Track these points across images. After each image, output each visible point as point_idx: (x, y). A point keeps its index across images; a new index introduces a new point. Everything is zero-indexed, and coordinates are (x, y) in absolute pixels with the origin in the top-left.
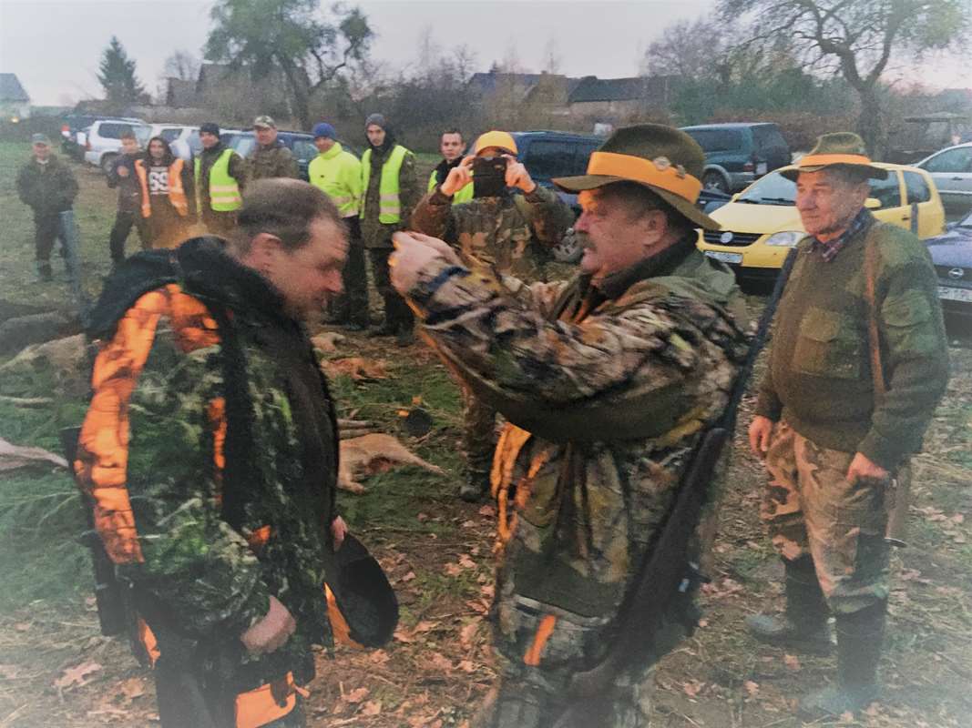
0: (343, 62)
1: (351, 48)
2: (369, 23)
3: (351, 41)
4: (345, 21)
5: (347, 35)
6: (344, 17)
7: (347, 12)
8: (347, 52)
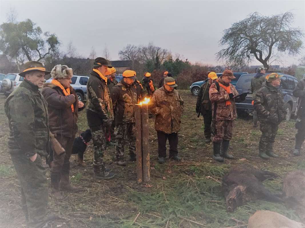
0: (48, 52)
1: (51, 48)
2: (58, 39)
3: (51, 46)
4: (49, 38)
5: (49, 43)
6: (49, 37)
7: (50, 36)
8: (49, 49)
